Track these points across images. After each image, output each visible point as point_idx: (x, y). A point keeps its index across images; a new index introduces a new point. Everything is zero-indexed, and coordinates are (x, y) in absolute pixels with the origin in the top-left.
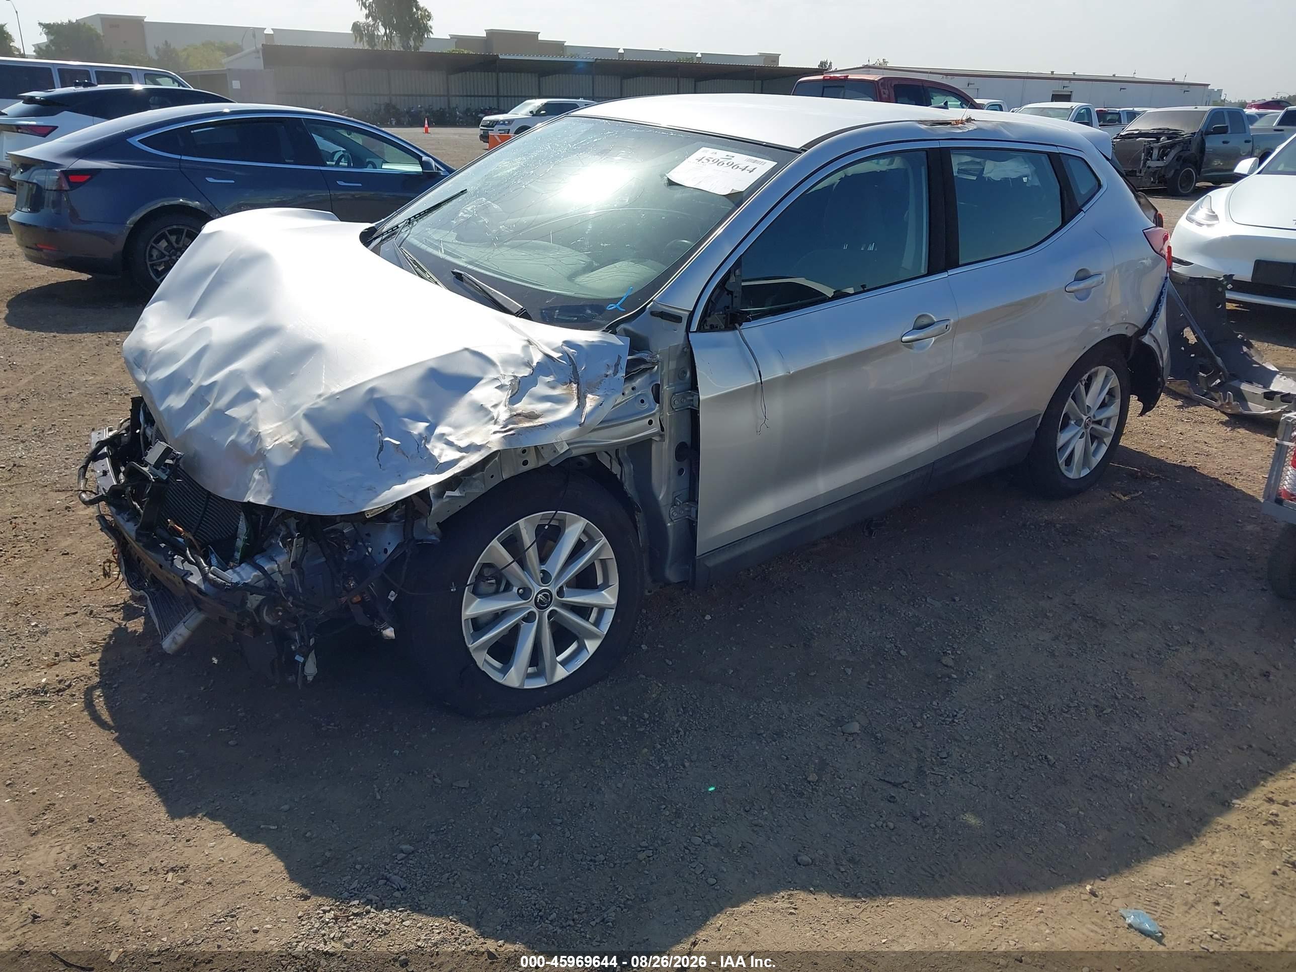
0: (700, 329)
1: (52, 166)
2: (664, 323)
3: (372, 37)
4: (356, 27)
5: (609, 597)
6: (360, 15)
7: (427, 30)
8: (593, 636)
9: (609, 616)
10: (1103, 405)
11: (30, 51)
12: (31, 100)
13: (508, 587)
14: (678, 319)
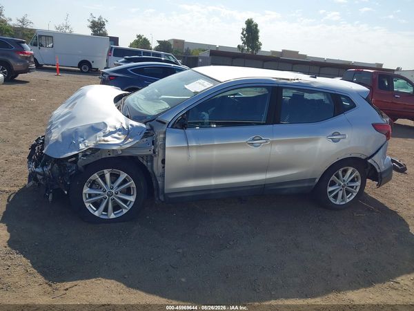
0: (172, 127)
1: (107, 74)
2: (160, 124)
3: (243, 49)
4: (239, 46)
5: (132, 199)
6: (241, 43)
7: (260, 48)
8: (126, 208)
9: (132, 204)
10: (353, 181)
11: (153, 47)
12: (126, 58)
13: (101, 188)
14: (165, 123)
